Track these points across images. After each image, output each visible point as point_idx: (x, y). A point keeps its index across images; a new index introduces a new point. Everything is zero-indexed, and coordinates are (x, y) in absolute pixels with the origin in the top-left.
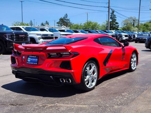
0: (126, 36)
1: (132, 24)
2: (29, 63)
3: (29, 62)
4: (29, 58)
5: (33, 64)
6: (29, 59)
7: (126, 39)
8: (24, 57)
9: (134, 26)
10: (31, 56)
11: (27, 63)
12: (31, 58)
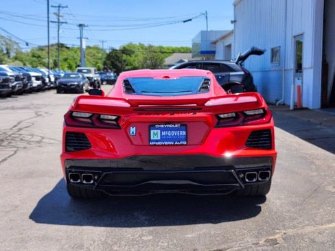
0: (37, 78)
1: (5, 52)
2: (158, 143)
3: (157, 141)
4: (155, 131)
5: (174, 145)
6: (155, 134)
7: (38, 85)
8: (133, 130)
9: (9, 57)
10: (162, 126)
11: (151, 143)
12: (162, 130)
